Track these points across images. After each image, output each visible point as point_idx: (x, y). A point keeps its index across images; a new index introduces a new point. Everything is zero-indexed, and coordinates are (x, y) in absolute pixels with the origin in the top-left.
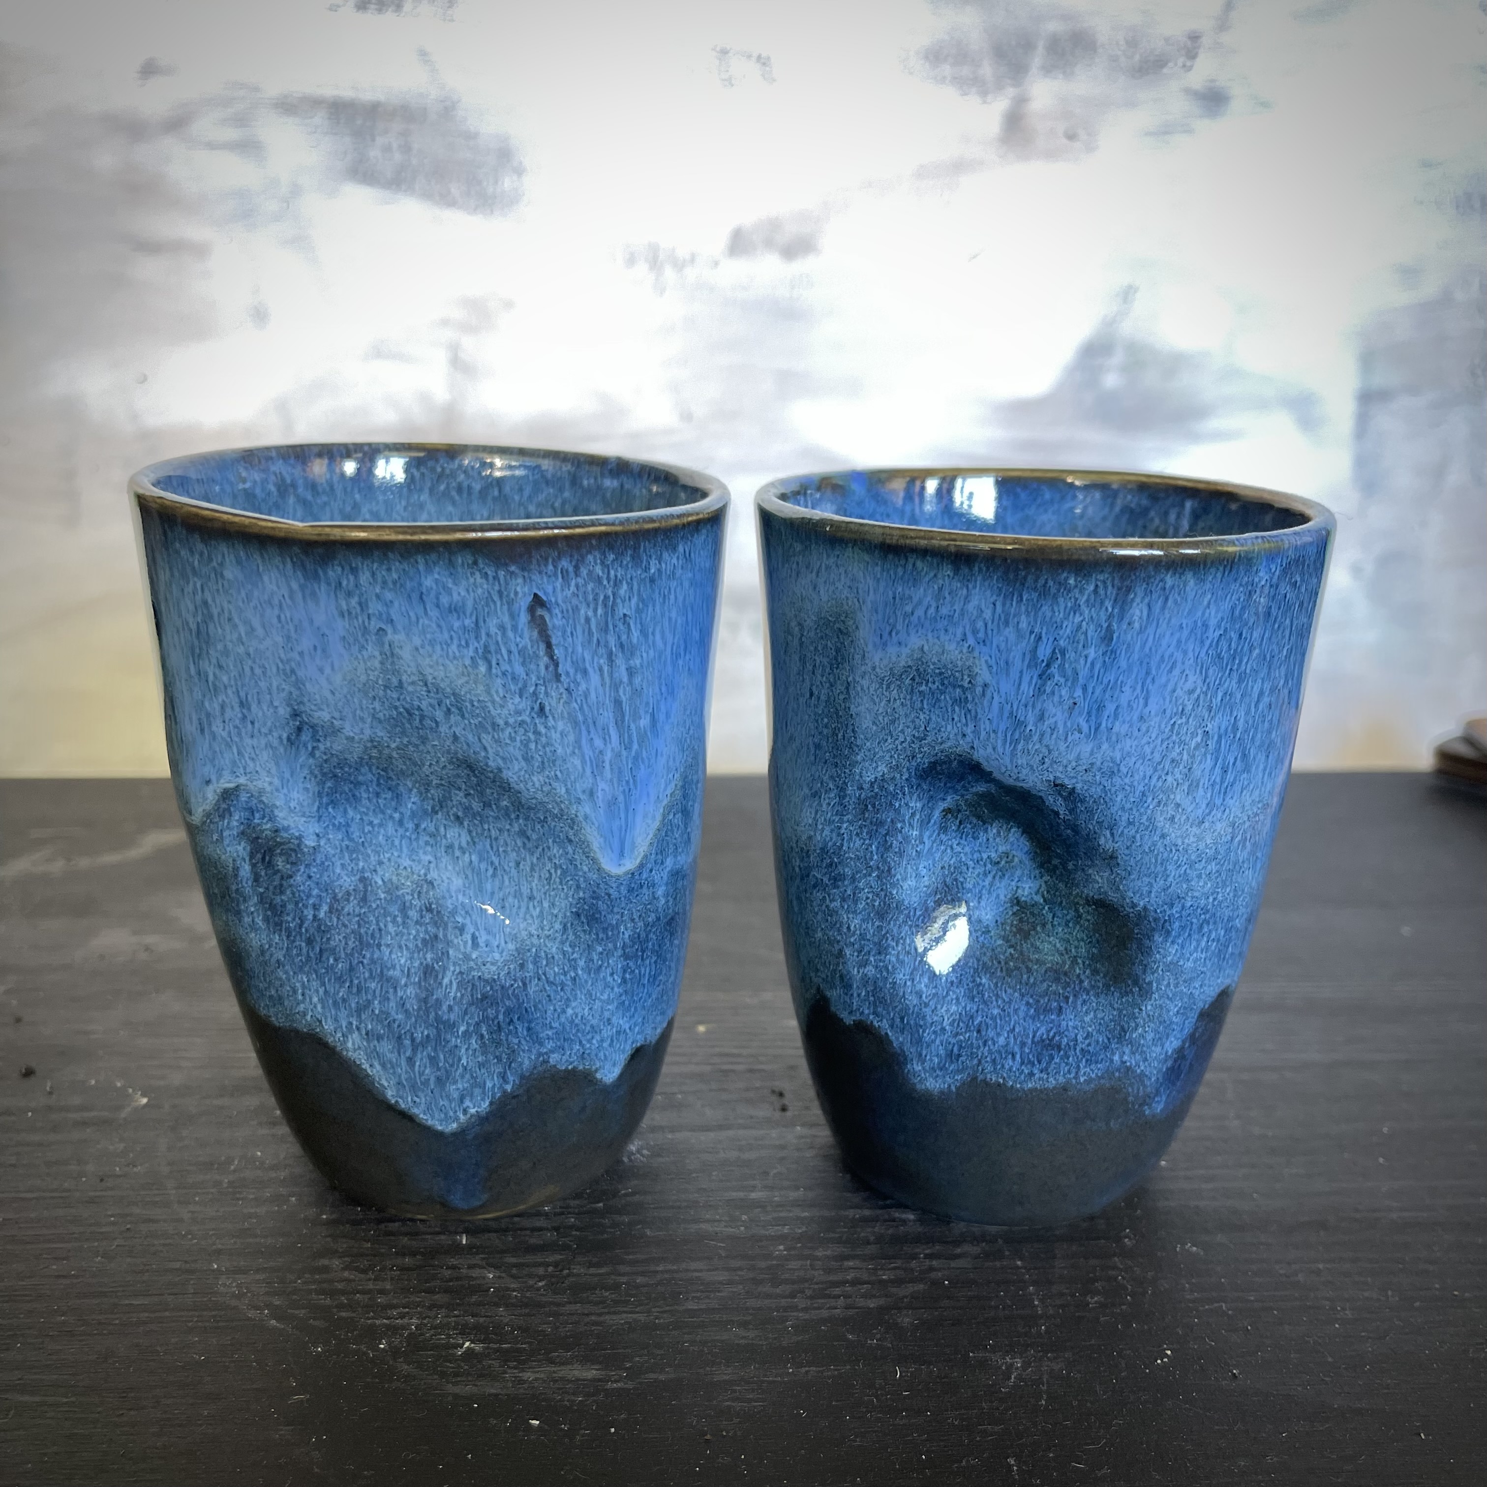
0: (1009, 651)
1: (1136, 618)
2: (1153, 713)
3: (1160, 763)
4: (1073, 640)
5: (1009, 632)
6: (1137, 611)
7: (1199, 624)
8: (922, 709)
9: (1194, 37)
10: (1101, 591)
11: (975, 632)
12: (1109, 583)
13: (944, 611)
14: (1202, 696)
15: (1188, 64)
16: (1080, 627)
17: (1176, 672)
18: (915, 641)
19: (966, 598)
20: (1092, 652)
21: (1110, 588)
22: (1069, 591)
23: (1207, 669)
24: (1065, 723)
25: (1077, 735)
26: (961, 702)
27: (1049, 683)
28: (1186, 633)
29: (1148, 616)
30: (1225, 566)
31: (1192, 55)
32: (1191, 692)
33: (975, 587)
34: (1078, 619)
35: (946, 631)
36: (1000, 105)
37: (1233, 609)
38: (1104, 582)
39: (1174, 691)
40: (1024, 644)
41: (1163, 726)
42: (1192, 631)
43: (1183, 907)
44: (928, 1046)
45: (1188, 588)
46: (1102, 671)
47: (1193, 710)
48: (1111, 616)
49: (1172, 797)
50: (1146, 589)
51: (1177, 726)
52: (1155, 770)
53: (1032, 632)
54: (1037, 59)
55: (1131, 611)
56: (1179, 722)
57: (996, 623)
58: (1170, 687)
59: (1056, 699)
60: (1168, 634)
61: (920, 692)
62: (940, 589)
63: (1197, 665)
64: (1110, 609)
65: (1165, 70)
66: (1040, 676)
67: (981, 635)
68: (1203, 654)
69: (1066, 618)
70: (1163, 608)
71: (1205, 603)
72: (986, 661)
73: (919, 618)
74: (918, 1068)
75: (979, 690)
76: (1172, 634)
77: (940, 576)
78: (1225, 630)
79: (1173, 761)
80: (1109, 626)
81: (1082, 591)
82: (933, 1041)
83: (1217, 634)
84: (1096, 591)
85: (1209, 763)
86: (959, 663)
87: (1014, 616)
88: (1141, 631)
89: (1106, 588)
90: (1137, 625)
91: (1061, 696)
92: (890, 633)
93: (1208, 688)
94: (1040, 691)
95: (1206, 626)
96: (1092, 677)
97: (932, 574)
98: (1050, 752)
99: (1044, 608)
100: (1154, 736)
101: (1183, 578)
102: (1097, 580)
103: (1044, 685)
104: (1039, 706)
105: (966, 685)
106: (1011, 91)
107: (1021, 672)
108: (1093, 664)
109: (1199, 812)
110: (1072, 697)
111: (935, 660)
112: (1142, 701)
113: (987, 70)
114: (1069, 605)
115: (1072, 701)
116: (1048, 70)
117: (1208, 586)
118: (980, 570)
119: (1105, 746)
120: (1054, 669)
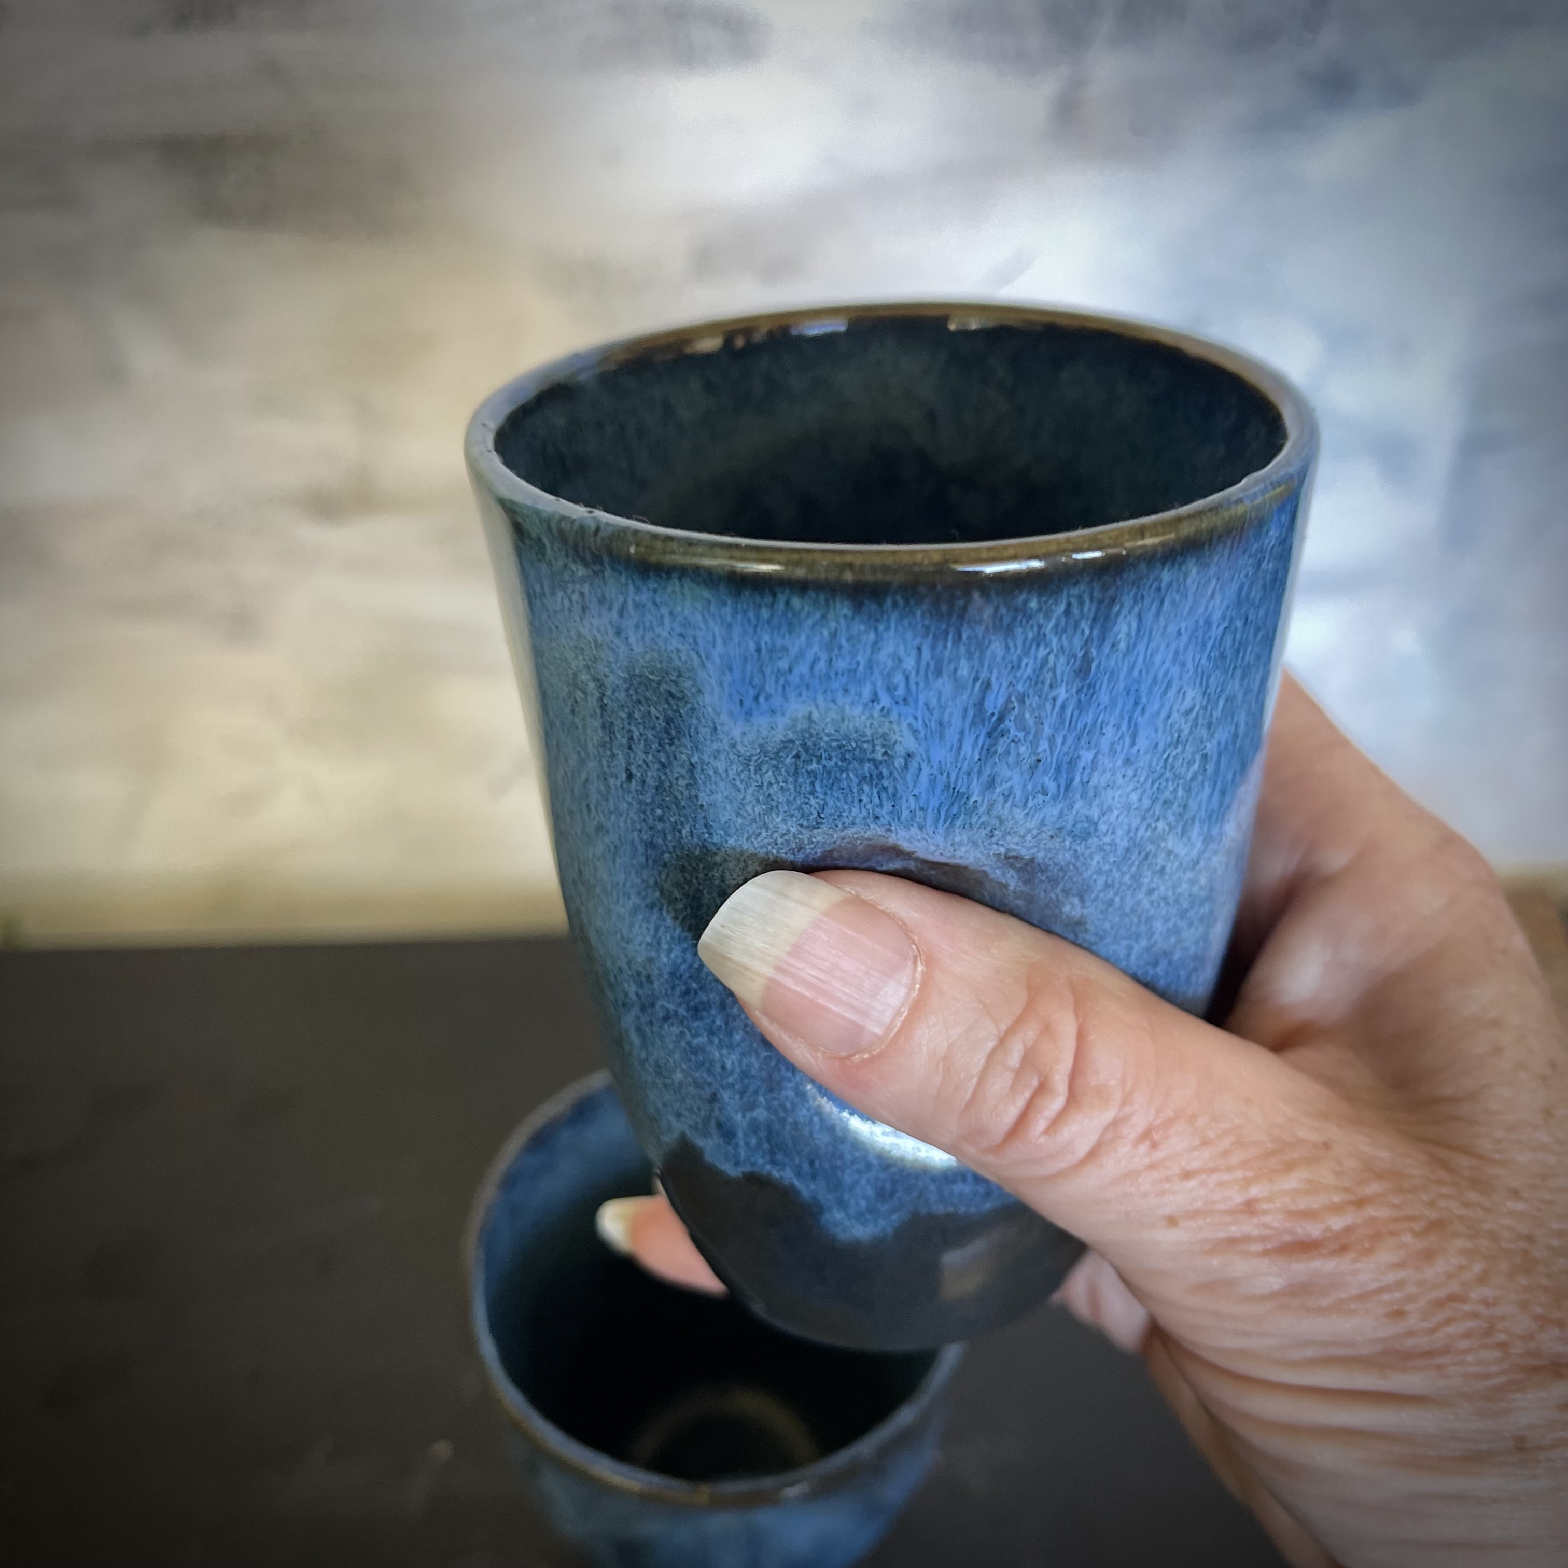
0: (942, 708)
1: (1122, 636)
2: (1142, 752)
3: (1149, 809)
4: (1036, 680)
5: (944, 684)
6: (1123, 628)
7: (1201, 622)
10: (1076, 611)
12: (1086, 598)
17: (1172, 693)
18: (798, 708)
21: (1087, 602)
22: (1030, 617)
23: (1209, 677)
24: (1025, 785)
25: (1040, 798)
26: (873, 779)
27: (1002, 741)
28: (1184, 639)
29: (1139, 629)
32: (1188, 712)
34: (1042, 652)
35: (846, 690)
38: (1080, 598)
39: (1169, 717)
40: (964, 697)
42: (1192, 635)
45: (1189, 581)
46: (1076, 713)
47: (1191, 733)
48: (1087, 642)
53: (976, 679)
55: (1116, 629)
56: (1174, 753)
57: (922, 673)
58: (1163, 714)
59: (1011, 759)
60: (1163, 647)
61: (809, 772)
62: (834, 635)
63: (1197, 675)
64: (1087, 632)
66: (989, 735)
67: (901, 692)
73: (802, 676)
74: (838, 1215)
75: (899, 762)
76: (1168, 646)
77: (831, 615)
80: (1086, 654)
81: (1048, 616)
85: (1207, 790)
86: (869, 732)
87: (950, 661)
88: (1129, 650)
89: (1082, 603)
91: (1018, 755)
92: (756, 698)
94: (988, 752)
96: (1063, 722)
98: (1001, 824)
100: (1142, 779)
103: (995, 744)
105: (879, 756)
107: (962, 733)
108: (1063, 707)
110: (1034, 753)
112: (1127, 741)
115: (1034, 758)
119: (1079, 804)
120: (1009, 724)
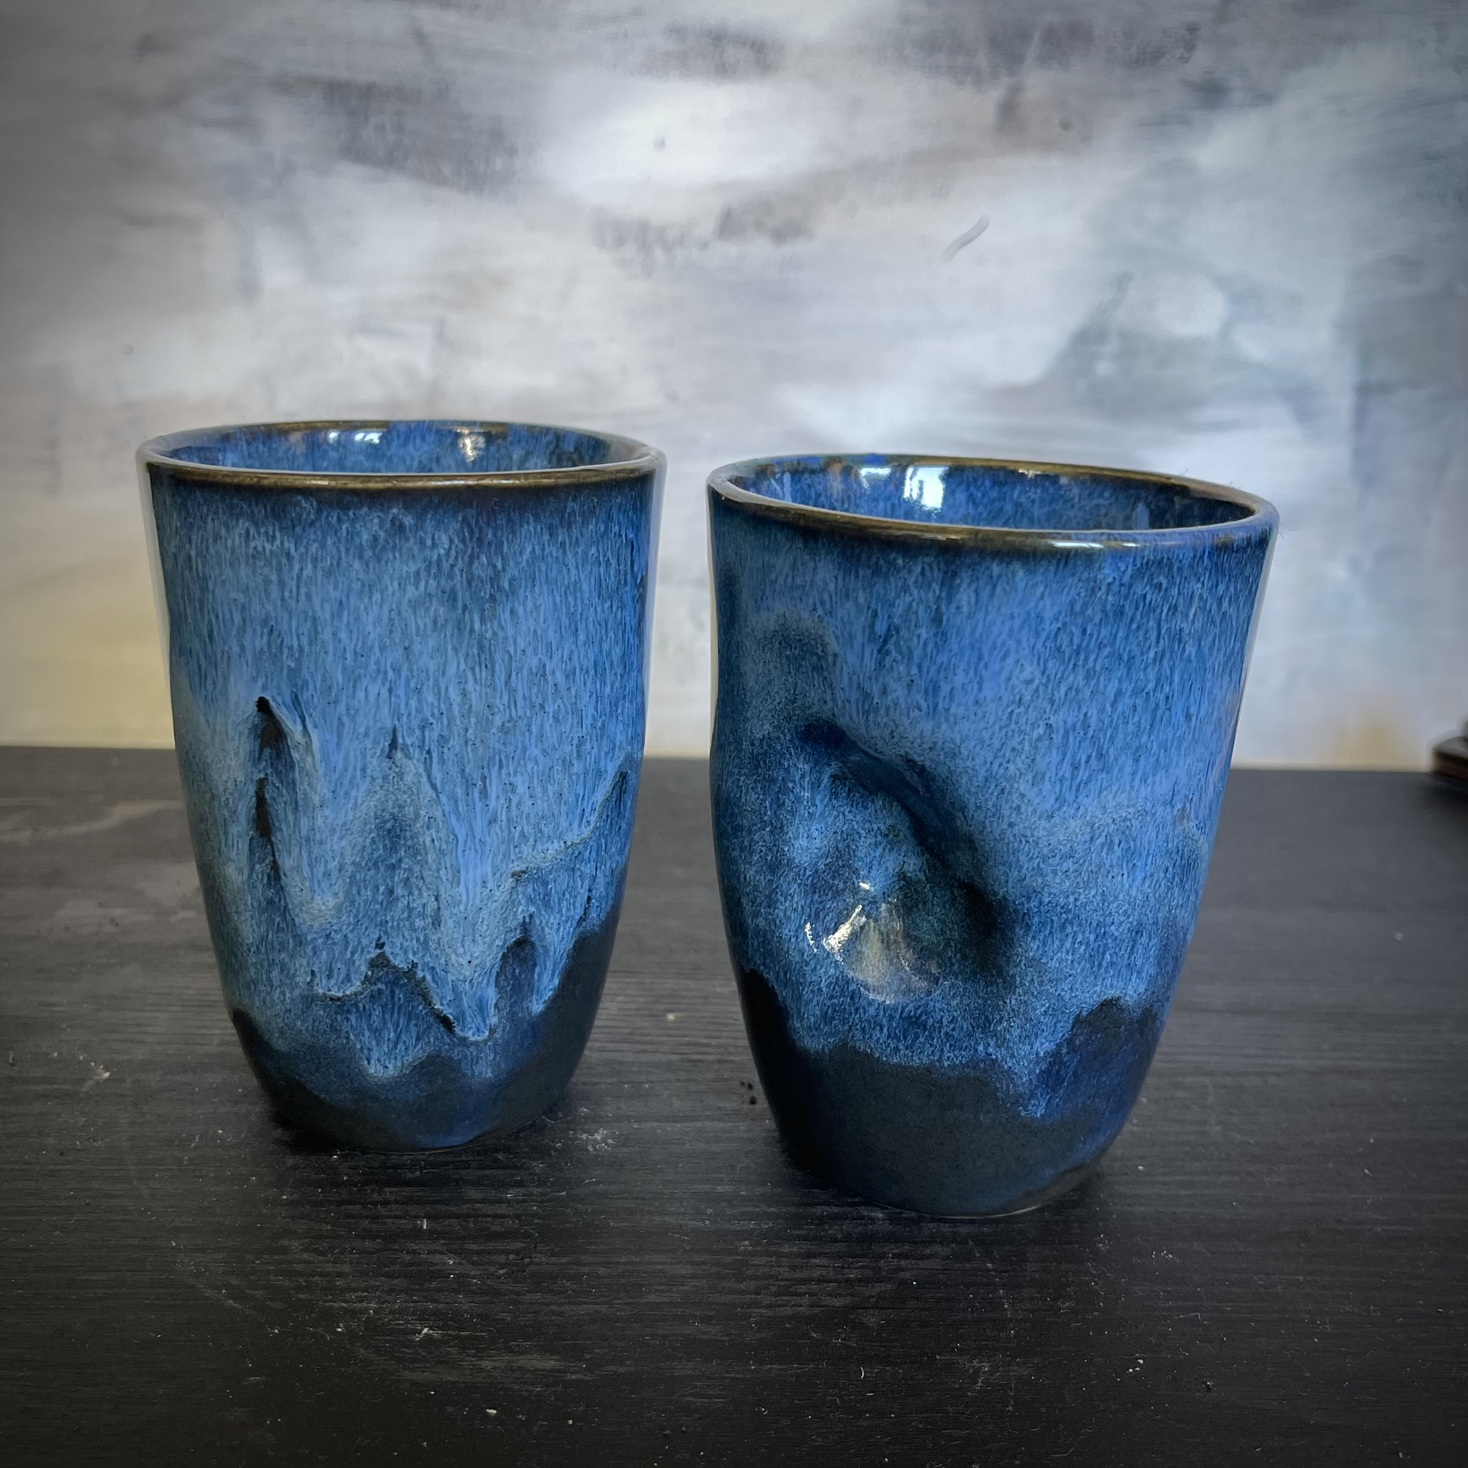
0: (851, 624)
1: (964, 603)
2: (988, 699)
3: (1000, 750)
4: (905, 619)
5: (849, 605)
6: (965, 596)
7: (1033, 615)
8: (789, 673)
9: (1193, 29)
10: (928, 573)
11: (823, 603)
12: (935, 566)
13: (799, 581)
14: (1041, 688)
15: (1186, 55)
16: (910, 606)
17: (1010, 660)
18: (779, 608)
19: (815, 569)
20: (923, 631)
21: (936, 571)
22: (898, 571)
23: (1046, 662)
24: (906, 699)
25: (917, 713)
26: (818, 669)
27: (888, 658)
28: (1017, 623)
29: (977, 602)
30: (1059, 560)
31: (1190, 47)
32: (1029, 682)
33: (820, 561)
34: (908, 599)
35: (801, 599)
36: (994, 95)
37: (1072, 604)
38: (930, 565)
39: (1009, 679)
40: (863, 619)
41: (1000, 713)
42: (1024, 621)
43: (1041, 903)
44: (806, 1004)
45: (1017, 578)
46: (935, 651)
47: (1032, 700)
48: (939, 598)
49: (1016, 786)
50: (972, 575)
51: (1015, 715)
52: (996, 757)
53: (869, 608)
54: (1033, 50)
55: (959, 596)
56: (1017, 711)
57: (838, 596)
58: (1004, 675)
59: (895, 674)
60: (999, 621)
61: (787, 656)
62: (795, 560)
63: (1033, 655)
64: (938, 592)
65: (1162, 62)
66: (879, 651)
67: (828, 606)
68: (1039, 645)
69: (898, 597)
70: (992, 594)
71: (1038, 594)
72: (834, 632)
73: (781, 586)
74: (798, 1025)
75: (830, 659)
76: (1003, 622)
77: (794, 547)
78: (1065, 624)
79: (1013, 749)
80: (938, 609)
81: (910, 572)
82: (811, 1000)
83: (1054, 627)
84: (922, 573)
85: (1055, 757)
86: (813, 631)
87: (854, 591)
88: (970, 616)
89: (932, 570)
90: (965, 610)
91: (899, 672)
92: (762, 599)
93: (1048, 680)
94: (880, 665)
95: (1040, 618)
96: (926, 656)
97: (788, 546)
98: (897, 726)
99: (877, 586)
100: (991, 723)
101: (1011, 568)
102: (923, 563)
103: (884, 659)
104: (881, 680)
105: (820, 653)
106: (1006, 81)
107: (863, 645)
108: (925, 644)
109: (1048, 806)
110: (908, 674)
111: (794, 627)
112: (976, 686)
113: (982, 60)
114: (900, 584)
115: (909, 678)
116: (1043, 60)
117: (1039, 578)
118: (823, 545)
119: (944, 726)
120: (890, 646)
